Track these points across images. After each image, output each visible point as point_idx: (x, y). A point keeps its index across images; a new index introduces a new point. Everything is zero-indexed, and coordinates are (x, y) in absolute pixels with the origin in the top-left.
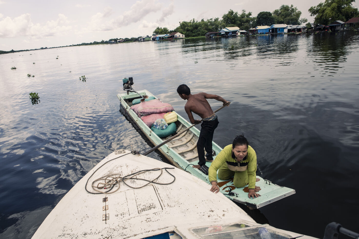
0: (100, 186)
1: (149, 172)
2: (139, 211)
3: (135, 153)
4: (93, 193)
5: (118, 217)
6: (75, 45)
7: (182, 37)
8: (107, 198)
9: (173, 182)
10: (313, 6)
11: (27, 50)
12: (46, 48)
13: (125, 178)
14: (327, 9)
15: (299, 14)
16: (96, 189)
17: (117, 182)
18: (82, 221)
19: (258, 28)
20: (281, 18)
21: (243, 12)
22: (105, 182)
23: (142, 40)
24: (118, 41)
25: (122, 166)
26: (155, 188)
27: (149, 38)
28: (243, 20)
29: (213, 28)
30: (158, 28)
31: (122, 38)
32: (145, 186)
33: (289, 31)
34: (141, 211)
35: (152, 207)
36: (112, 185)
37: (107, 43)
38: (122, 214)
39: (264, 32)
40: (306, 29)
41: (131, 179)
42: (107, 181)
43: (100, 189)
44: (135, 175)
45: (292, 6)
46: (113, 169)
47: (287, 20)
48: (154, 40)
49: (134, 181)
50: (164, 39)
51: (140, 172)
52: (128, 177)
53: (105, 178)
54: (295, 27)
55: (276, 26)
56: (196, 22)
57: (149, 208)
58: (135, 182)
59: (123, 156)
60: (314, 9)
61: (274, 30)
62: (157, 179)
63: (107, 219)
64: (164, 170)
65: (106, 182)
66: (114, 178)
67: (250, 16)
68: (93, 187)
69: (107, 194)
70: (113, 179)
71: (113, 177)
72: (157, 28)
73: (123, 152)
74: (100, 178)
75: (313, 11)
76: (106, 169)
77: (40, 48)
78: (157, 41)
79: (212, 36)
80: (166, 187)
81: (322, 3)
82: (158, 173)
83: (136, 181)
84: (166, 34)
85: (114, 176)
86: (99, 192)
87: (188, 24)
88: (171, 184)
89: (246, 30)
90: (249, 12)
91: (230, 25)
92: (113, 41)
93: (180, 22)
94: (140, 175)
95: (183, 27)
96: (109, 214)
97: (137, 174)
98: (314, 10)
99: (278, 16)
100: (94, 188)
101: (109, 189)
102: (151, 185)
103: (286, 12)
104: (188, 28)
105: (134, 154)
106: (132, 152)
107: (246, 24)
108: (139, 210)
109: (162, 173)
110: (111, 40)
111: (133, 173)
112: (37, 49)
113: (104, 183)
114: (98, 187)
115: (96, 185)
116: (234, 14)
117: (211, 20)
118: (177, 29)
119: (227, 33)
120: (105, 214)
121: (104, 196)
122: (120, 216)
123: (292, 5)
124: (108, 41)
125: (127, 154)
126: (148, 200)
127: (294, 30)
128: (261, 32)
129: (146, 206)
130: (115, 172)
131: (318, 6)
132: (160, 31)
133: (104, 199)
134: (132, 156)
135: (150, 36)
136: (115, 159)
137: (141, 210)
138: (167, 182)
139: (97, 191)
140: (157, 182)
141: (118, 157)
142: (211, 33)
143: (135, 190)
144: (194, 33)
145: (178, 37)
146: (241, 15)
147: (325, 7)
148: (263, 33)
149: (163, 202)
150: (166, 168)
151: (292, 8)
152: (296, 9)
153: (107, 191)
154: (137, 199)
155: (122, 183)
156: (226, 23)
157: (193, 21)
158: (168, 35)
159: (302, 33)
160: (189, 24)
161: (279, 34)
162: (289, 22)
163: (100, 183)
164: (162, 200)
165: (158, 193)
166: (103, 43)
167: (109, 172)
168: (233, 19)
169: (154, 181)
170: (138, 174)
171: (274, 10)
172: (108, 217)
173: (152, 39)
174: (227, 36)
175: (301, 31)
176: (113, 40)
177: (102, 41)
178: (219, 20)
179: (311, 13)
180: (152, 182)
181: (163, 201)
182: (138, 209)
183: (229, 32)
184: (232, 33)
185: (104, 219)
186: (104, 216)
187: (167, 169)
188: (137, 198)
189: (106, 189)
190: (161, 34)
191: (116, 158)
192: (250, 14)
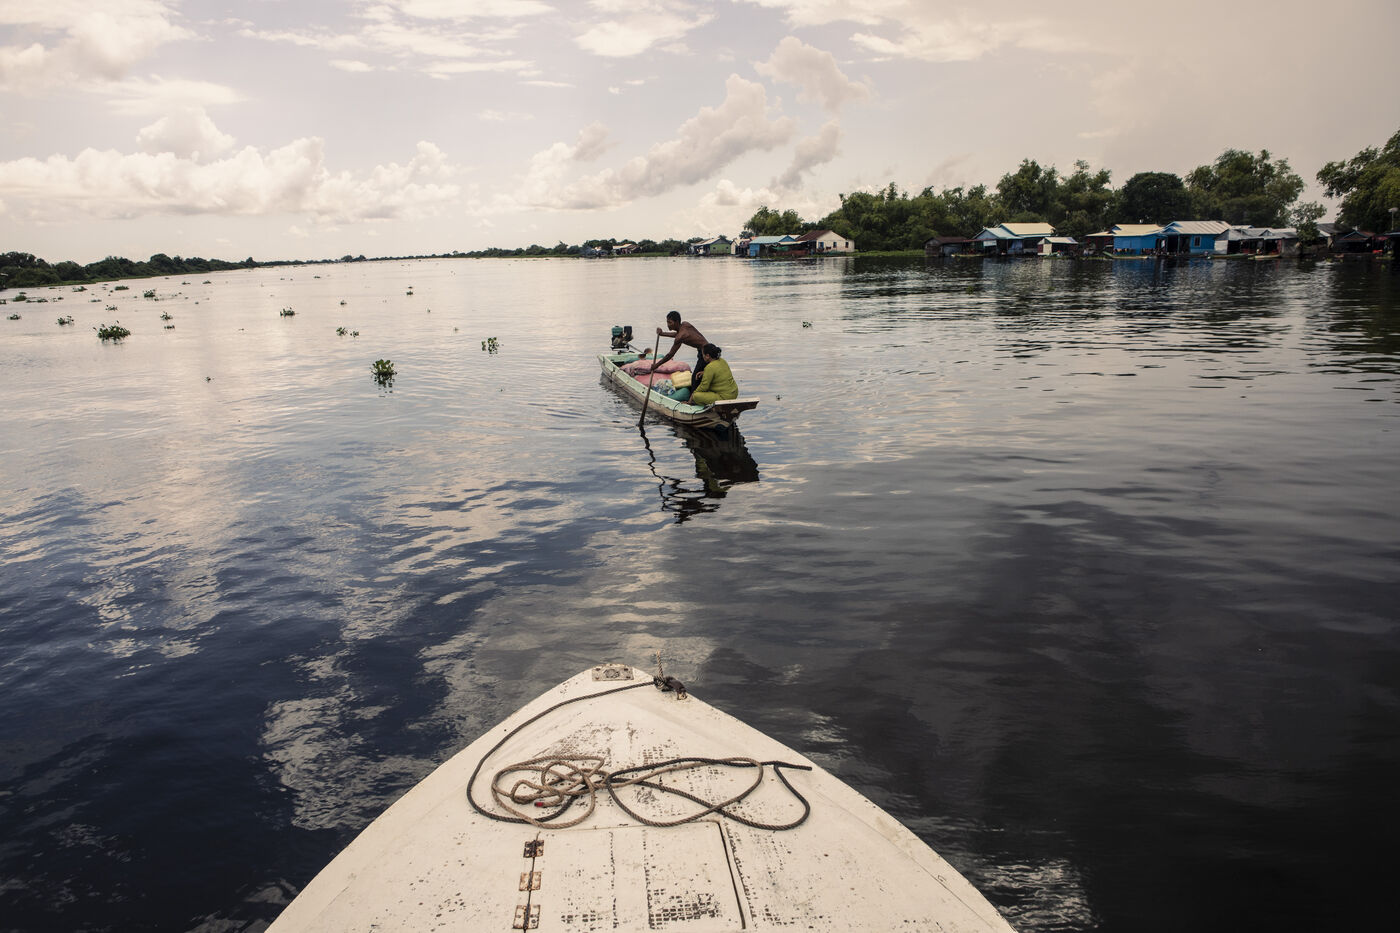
0: (522, 792)
1: (713, 768)
2: (655, 918)
3: (667, 685)
4: (492, 817)
5: (570, 926)
6: (463, 255)
7: (844, 250)
8: (541, 844)
9: (800, 822)
10: (1337, 161)
11: (297, 263)
12: (362, 259)
13: (617, 777)
14: (1388, 175)
15: (1291, 188)
16: (504, 802)
17: (587, 787)
18: (439, 915)
19: (1118, 233)
20: (1218, 200)
21: (1078, 168)
22: (543, 781)
23: (701, 252)
24: (614, 247)
25: (612, 731)
26: (726, 836)
27: (728, 245)
28: (1078, 199)
29: (962, 224)
30: (764, 213)
31: (630, 239)
32: (688, 821)
33: (1233, 246)
34: (663, 917)
35: (703, 909)
36: (567, 798)
37: (574, 252)
38: (589, 918)
39: (1137, 246)
40: (1298, 244)
41: (641, 787)
42: (549, 778)
43: (519, 803)
44: (657, 770)
45: (1265, 155)
46: (577, 735)
47: (1235, 208)
48: (742, 252)
49: (650, 793)
50: (775, 251)
51: (677, 764)
52: (629, 776)
53: (544, 765)
54: (1254, 233)
55: (1185, 227)
56: (900, 196)
57: (692, 912)
58: (654, 799)
59: (621, 689)
60: (1339, 170)
61: (1177, 243)
62: (739, 800)
63: (530, 925)
64: (769, 771)
65: (547, 782)
66: (576, 771)
67: (1106, 186)
68: (495, 791)
69: (542, 830)
70: (571, 775)
71: (572, 767)
72: (761, 213)
73: (623, 674)
74: (526, 763)
75: (1334, 179)
76: (551, 729)
77: (339, 258)
78: (750, 257)
79: (947, 250)
80: (769, 840)
81: (1372, 148)
82: (745, 778)
83: (656, 797)
84: (784, 236)
85: (579, 765)
86: (514, 817)
87: (871, 205)
88: (790, 832)
89: (1074, 238)
90: (1100, 170)
91: (1022, 215)
92: (598, 249)
93: (841, 196)
94: (675, 775)
95: (852, 212)
96: (539, 906)
97: (665, 768)
98: (1339, 174)
99: (1209, 189)
100: (501, 797)
101: (551, 811)
102: (714, 821)
103: (1237, 177)
104: (869, 218)
105: (663, 690)
106: (656, 682)
107: (1079, 216)
108: (655, 911)
109: (759, 781)
110: (591, 244)
111: (649, 762)
112: (329, 262)
113: (539, 783)
114: (517, 794)
115: (507, 785)
116: (1042, 175)
117: (957, 194)
118: (832, 217)
119: (1003, 244)
120: (524, 903)
121: (530, 833)
122: (578, 921)
123: (1264, 152)
124: (580, 246)
125: (637, 686)
126: (695, 878)
127: (1251, 245)
128: (1126, 245)
129: (684, 903)
130: (583, 749)
131: (1355, 161)
132: (769, 221)
133: (528, 845)
134: (653, 694)
135: (729, 238)
136: (590, 697)
137: (660, 912)
138: (776, 819)
139: (507, 809)
140: (738, 813)
141: (604, 690)
142: (948, 239)
143: (650, 830)
144: (892, 237)
145: (827, 248)
146: (1071, 181)
147: (1383, 167)
148: (1133, 250)
149: (752, 896)
150: (777, 764)
151: (1265, 161)
152: (1284, 166)
153: (546, 815)
154: (654, 867)
155: (602, 797)
156: (1011, 207)
157: (888, 191)
158: (795, 238)
159: (1280, 257)
160: (876, 205)
161: (1197, 256)
162: (1242, 216)
163: (523, 782)
164: (746, 890)
165: (736, 859)
166: (561, 251)
167: (560, 745)
168: (1040, 195)
169: (725, 809)
170: (667, 771)
171: (1194, 169)
172: (536, 919)
173: (737, 248)
174: (1005, 251)
175: (1277, 252)
176: (598, 246)
177: (558, 244)
178: (987, 193)
179: (1327, 187)
180: (719, 810)
181: (751, 891)
182: (650, 907)
183: (1011, 242)
184: (1026, 246)
185: (520, 922)
186: (521, 912)
187: (781, 769)
188: (652, 863)
189: (541, 810)
190: (771, 234)
191: (594, 696)
192: (1103, 177)
